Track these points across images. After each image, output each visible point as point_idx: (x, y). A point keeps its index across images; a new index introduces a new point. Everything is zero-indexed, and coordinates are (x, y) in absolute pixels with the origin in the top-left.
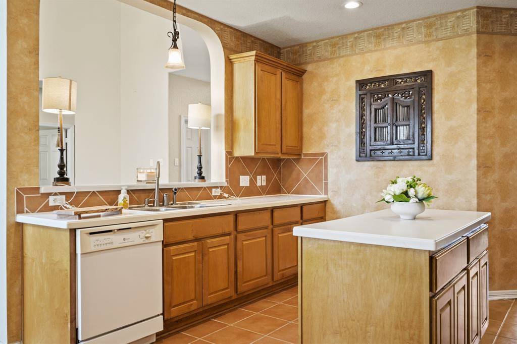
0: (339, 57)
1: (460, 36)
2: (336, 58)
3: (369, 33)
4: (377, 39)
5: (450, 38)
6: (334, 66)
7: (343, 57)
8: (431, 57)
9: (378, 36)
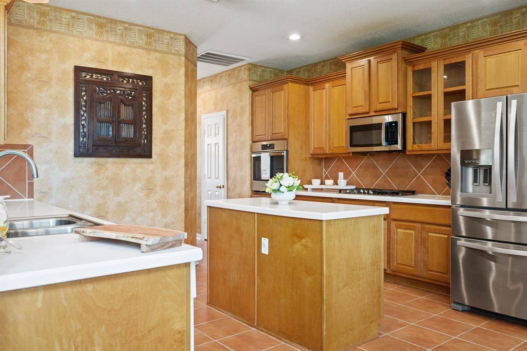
0: (51, 31)
1: (173, 54)
2: (45, 31)
3: (90, 18)
4: (99, 28)
5: (166, 53)
6: (43, 39)
7: (55, 32)
8: (150, 64)
9: (100, 26)
